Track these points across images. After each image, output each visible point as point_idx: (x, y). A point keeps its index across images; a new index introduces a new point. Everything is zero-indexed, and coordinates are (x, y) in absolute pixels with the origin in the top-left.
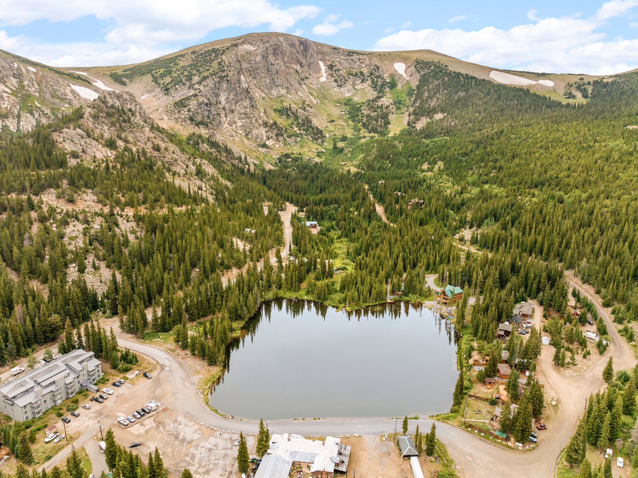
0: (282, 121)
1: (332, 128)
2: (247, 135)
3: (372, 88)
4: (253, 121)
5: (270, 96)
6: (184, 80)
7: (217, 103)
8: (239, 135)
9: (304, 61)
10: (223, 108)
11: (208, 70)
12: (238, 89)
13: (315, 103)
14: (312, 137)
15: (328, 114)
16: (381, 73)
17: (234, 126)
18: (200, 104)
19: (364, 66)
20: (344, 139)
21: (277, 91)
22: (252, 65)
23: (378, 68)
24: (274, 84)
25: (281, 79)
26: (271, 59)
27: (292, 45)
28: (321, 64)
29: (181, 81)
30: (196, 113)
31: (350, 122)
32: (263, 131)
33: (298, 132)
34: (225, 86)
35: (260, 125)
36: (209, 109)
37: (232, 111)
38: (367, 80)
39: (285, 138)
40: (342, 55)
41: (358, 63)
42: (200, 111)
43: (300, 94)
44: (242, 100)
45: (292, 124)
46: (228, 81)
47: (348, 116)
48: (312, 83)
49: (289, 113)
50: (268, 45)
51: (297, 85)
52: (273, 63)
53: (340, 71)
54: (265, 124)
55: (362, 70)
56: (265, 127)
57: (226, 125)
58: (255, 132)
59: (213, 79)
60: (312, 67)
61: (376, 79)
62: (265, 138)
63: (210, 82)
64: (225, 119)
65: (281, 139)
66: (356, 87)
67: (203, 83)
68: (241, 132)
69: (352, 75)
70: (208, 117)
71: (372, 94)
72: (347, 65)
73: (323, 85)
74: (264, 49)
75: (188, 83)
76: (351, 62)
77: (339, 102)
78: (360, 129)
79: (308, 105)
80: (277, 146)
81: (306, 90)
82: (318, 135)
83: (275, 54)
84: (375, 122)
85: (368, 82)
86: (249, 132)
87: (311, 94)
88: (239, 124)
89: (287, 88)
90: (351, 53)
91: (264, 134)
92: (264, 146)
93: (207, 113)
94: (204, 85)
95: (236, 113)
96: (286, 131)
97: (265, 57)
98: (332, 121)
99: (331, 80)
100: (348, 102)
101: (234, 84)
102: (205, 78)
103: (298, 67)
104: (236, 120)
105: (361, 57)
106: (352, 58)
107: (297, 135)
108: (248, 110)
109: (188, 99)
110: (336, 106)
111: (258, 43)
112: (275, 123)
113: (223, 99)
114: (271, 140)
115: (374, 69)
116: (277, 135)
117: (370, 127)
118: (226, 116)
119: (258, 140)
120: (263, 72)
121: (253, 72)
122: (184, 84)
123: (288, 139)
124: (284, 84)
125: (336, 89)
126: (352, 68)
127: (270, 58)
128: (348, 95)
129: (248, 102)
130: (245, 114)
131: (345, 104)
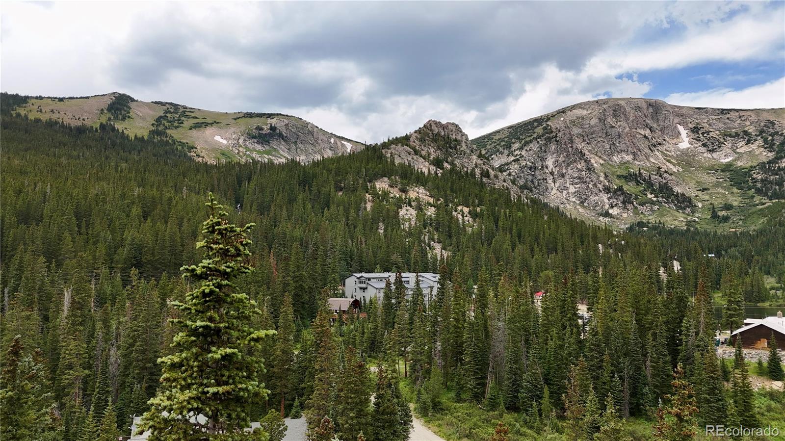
0: (630, 187)
1: (707, 197)
2: (582, 203)
3: (765, 148)
4: (591, 186)
5: (610, 163)
6: (501, 149)
7: (542, 167)
8: (572, 203)
9: (655, 126)
10: (550, 173)
11: (532, 135)
12: (570, 149)
13: (675, 170)
14: (675, 205)
15: (697, 182)
16: (778, 129)
17: (565, 192)
18: (522, 168)
19: (748, 123)
20: (728, 207)
21: (619, 157)
22: (585, 130)
23: (773, 123)
24: (614, 150)
25: (625, 144)
26: (611, 121)
27: (638, 108)
28: (681, 128)
29: (498, 151)
30: (518, 177)
31: (735, 190)
32: (605, 197)
33: (655, 199)
34: (554, 147)
35: (600, 191)
36: (533, 173)
37: (563, 176)
38: (756, 140)
39: (636, 205)
40: (711, 114)
41: (739, 121)
42: (522, 175)
43: (652, 160)
44: (575, 161)
45: (645, 190)
46: (556, 141)
47: (728, 184)
48: (669, 149)
49: (639, 179)
50: (605, 106)
51: (647, 150)
52: (614, 125)
53: (711, 134)
54: (607, 190)
55: (746, 129)
56: (607, 193)
57: (554, 191)
58: (593, 198)
59: (538, 142)
60: (666, 132)
61: (770, 138)
62: (608, 206)
63: (534, 146)
64: (553, 184)
65: (630, 207)
66: (738, 150)
67: (526, 148)
68: (574, 200)
69: (730, 136)
70: (532, 181)
71: (766, 156)
72: (721, 125)
73: (685, 153)
74: (601, 111)
75: (506, 152)
76: (727, 121)
77: (712, 168)
78: (753, 197)
79: (666, 172)
80: (625, 215)
81: (661, 157)
82: (684, 202)
83: (615, 116)
84: (777, 187)
85: (757, 143)
86: (586, 199)
87: (669, 161)
88: (572, 189)
89: (634, 154)
90: (723, 111)
91: (606, 201)
92: (607, 214)
93: (530, 178)
94: (526, 150)
95: (567, 177)
96: (636, 198)
97: (602, 120)
98: (704, 190)
99: (696, 146)
100: (727, 168)
101: (565, 144)
102: (527, 143)
103: (647, 132)
104: (568, 185)
105: (742, 113)
106: (728, 116)
107: (653, 203)
108: (584, 173)
109: (507, 164)
110: (708, 173)
111: (593, 106)
112: (620, 189)
113: (550, 162)
114: (615, 208)
115: (765, 126)
116: (624, 202)
117: (770, 194)
118: (554, 182)
119: (597, 208)
120: (600, 137)
121: (586, 137)
122: (502, 153)
123: (640, 207)
124: (630, 149)
125: (705, 155)
126: (730, 128)
127: (609, 120)
128: (727, 160)
129: (583, 164)
130: (579, 178)
131: (723, 171)
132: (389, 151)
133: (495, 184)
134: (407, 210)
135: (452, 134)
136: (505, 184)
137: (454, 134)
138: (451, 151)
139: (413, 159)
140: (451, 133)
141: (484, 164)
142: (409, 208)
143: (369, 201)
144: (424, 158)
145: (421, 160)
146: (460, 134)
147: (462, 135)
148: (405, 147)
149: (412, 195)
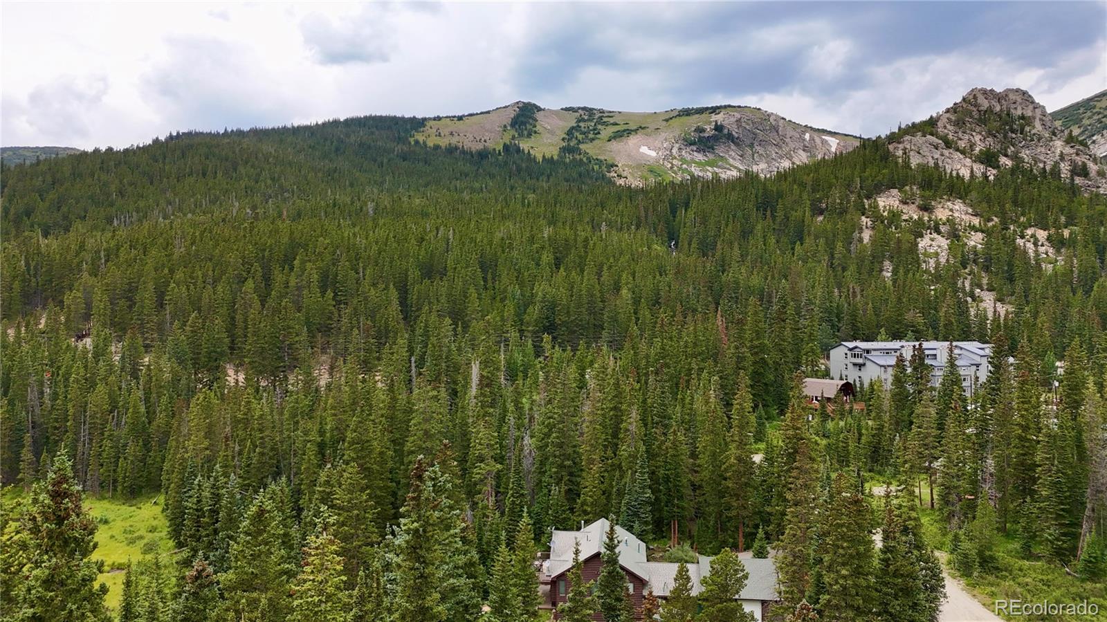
132: (901, 146)
133: (1099, 187)
134: (932, 240)
135: (1016, 108)
137: (1019, 108)
138: (1014, 136)
139: (942, 155)
140: (1013, 106)
141: (1077, 154)
142: (935, 235)
143: (867, 228)
144: (963, 152)
145: (958, 156)
146: (1031, 107)
147: (1035, 108)
148: (928, 137)
149: (941, 214)
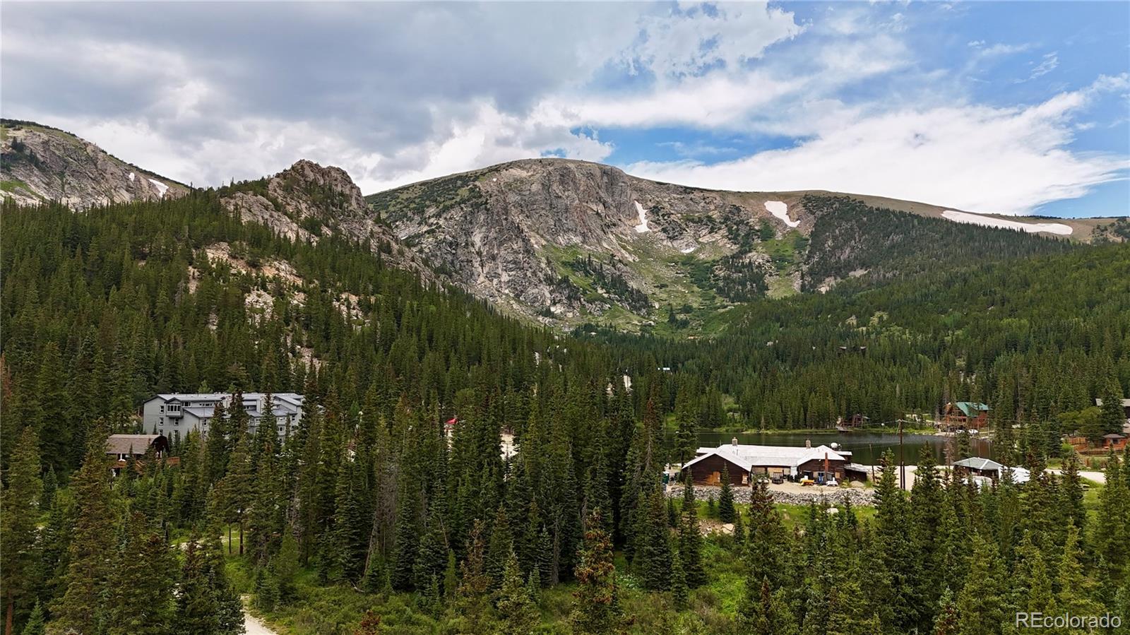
0: (577, 279)
1: (664, 296)
2: (517, 296)
3: (730, 239)
4: (529, 274)
5: (554, 244)
6: (410, 214)
7: (467, 244)
8: (504, 296)
9: (609, 200)
10: (477, 253)
11: (453, 198)
12: (504, 222)
13: (631, 260)
14: (629, 304)
15: (655, 276)
16: (744, 217)
17: (495, 281)
18: (439, 243)
19: (712, 207)
20: (687, 309)
21: (566, 237)
22: (525, 198)
23: (738, 209)
24: (559, 228)
25: (574, 221)
26: (556, 188)
27: (590, 175)
28: (639, 206)
29: (405, 216)
30: (432, 256)
31: (696, 289)
32: (546, 290)
33: (606, 295)
34: (482, 217)
35: (541, 282)
36: (454, 252)
37: (494, 258)
38: (720, 229)
39: (584, 303)
40: (674, 192)
41: (702, 204)
42: (439, 253)
43: (605, 245)
44: (510, 239)
45: (595, 283)
46: (488, 210)
47: (689, 280)
48: (624, 232)
49: (588, 268)
50: (550, 168)
51: (599, 232)
52: (560, 194)
53: (672, 217)
54: (549, 280)
55: (710, 214)
56: (549, 285)
57: (482, 279)
58: (532, 291)
59: (462, 209)
60: (622, 210)
61: (735, 227)
62: (549, 302)
63: (457, 214)
64: (480, 269)
65: (576, 304)
66: (700, 240)
67: (444, 215)
68: (507, 291)
69: (693, 221)
70: (452, 263)
71: (730, 248)
72: (683, 207)
73: (642, 238)
74: (545, 174)
75: (417, 218)
76: (691, 202)
77: (671, 260)
78: (714, 298)
79: (620, 261)
80: (570, 315)
81: (615, 241)
82: (639, 301)
83: (562, 182)
84: (740, 287)
85: (721, 232)
86: (522, 292)
87: (624, 248)
88: (505, 277)
89: (584, 235)
90: (688, 190)
91: (548, 295)
92: (548, 313)
93: (450, 257)
94: (445, 218)
95: (499, 261)
96: (584, 293)
97: (546, 186)
98: (662, 286)
99: (655, 230)
100: (688, 260)
101: (498, 215)
102: (446, 209)
103: (600, 208)
104: (500, 271)
105: (707, 195)
106: (692, 196)
107: (603, 300)
108: (521, 256)
109: (419, 236)
110: (667, 266)
111: (535, 167)
112: (565, 280)
113: (477, 239)
114: (558, 305)
115: (730, 212)
116: (569, 298)
117: (732, 295)
118: (482, 266)
119: (536, 304)
120: (543, 209)
121: (526, 207)
122: (411, 220)
123: (588, 305)
124: (579, 228)
125: (665, 243)
126: (693, 212)
127: (554, 187)
128: (688, 251)
129: (520, 243)
130: (515, 263)
131: (683, 264)
132: (232, 201)
133: (399, 264)
134: (259, 296)
135: (336, 185)
136: (414, 265)
137: (339, 185)
138: (334, 209)
139: (271, 216)
140: (334, 183)
141: (384, 234)
142: (262, 292)
143: (194, 278)
144: (291, 217)
145: (285, 219)
146: (349, 186)
147: (352, 188)
148: (259, 197)
149: (268, 272)
